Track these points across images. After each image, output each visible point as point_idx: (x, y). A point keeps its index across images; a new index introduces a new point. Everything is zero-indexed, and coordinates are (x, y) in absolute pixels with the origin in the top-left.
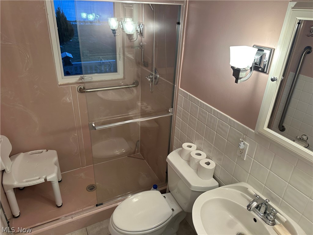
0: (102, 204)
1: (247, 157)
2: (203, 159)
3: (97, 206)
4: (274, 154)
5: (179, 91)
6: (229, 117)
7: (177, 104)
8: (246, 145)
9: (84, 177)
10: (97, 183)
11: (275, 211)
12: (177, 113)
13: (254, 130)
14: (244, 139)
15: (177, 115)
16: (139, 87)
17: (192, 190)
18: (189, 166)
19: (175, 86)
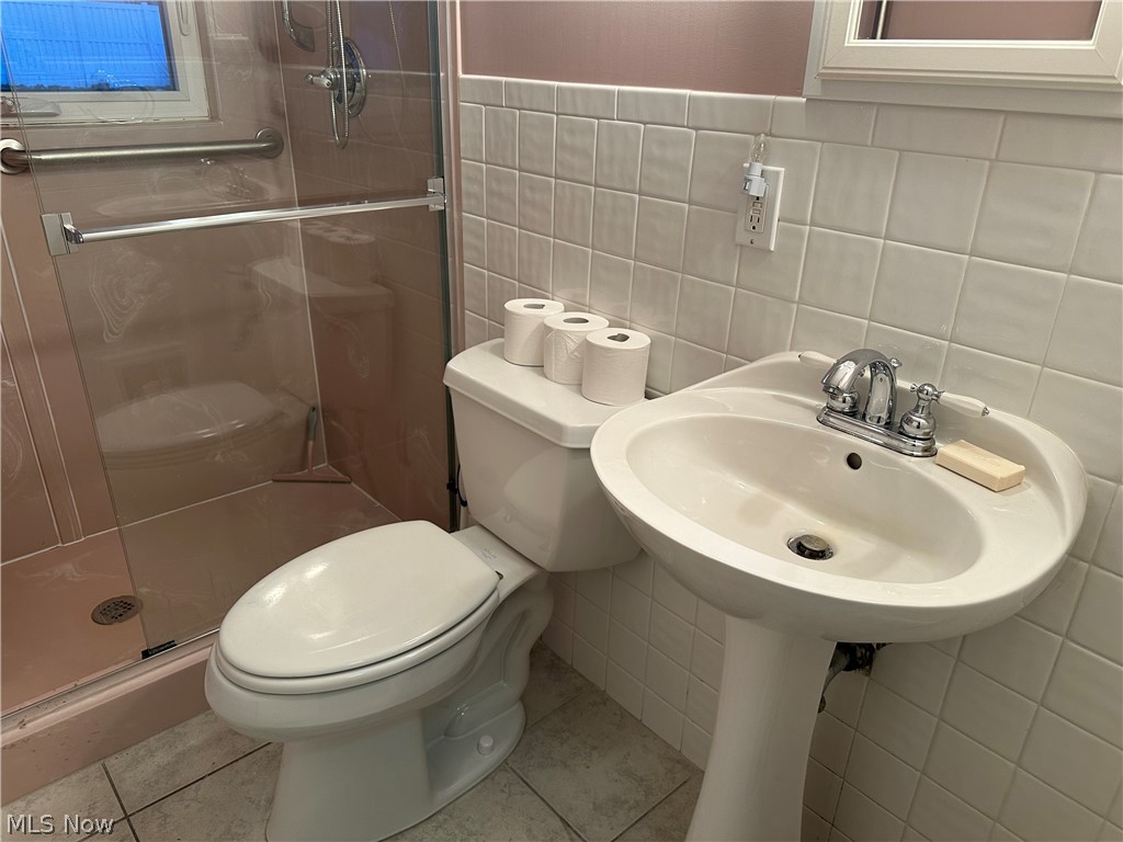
0: (171, 644)
1: (781, 231)
2: (598, 329)
3: (146, 654)
4: (898, 154)
5: (461, 87)
6: (688, 92)
7: (458, 157)
8: (770, 178)
9: (75, 574)
10: (143, 590)
11: (930, 389)
12: (464, 202)
13: (800, 95)
14: (762, 155)
15: (464, 208)
16: (286, 157)
17: (569, 445)
18: (541, 378)
19: (442, 74)
